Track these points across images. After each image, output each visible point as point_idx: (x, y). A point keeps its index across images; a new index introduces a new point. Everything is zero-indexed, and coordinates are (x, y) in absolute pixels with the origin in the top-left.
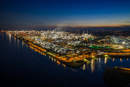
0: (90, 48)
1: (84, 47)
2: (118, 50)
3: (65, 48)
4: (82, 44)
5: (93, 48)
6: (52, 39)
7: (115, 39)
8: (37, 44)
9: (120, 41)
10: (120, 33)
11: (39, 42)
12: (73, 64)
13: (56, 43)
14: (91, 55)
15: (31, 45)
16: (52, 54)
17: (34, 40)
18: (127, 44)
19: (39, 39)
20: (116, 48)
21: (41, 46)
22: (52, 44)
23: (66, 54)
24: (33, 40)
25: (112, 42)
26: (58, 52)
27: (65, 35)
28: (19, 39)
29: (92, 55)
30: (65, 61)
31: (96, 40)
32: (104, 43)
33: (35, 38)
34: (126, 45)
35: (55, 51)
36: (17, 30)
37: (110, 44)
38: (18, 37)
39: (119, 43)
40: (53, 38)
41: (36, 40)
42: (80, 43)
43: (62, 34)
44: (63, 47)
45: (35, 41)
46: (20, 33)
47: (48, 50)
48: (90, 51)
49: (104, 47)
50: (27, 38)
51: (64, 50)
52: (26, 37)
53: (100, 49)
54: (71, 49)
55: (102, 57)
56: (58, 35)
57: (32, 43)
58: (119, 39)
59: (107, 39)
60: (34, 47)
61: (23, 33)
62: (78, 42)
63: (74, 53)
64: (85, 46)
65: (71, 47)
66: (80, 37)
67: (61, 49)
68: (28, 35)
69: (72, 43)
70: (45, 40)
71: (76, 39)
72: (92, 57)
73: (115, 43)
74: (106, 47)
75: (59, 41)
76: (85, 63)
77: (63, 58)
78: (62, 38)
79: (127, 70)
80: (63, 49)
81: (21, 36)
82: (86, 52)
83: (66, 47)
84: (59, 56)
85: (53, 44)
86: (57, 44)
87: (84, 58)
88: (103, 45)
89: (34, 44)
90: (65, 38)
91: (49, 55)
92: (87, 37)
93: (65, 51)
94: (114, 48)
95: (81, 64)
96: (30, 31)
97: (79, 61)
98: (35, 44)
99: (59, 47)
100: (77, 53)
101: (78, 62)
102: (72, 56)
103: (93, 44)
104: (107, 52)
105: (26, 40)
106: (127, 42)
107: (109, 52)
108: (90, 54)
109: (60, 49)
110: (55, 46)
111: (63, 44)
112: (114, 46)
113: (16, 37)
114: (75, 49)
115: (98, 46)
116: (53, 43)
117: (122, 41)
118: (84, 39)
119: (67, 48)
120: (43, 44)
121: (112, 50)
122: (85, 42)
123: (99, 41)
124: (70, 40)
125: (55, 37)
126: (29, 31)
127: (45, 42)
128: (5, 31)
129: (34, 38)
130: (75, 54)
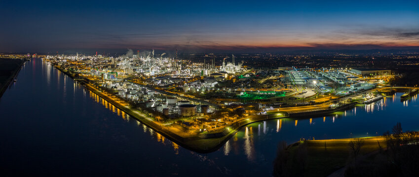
0: (241, 99)
1: (225, 97)
2: (303, 100)
3: (179, 100)
4: (221, 88)
5: (247, 98)
6: (144, 76)
7: (297, 76)
8: (108, 87)
9: (308, 79)
10: (307, 61)
11: (113, 83)
12: (200, 140)
13: (156, 86)
14: (244, 117)
15: (94, 90)
16: (143, 115)
17: (101, 79)
18: (321, 84)
19: (112, 75)
20: (301, 96)
21: (116, 93)
22: (144, 90)
23: (181, 116)
24: (98, 78)
25: (291, 82)
26: (160, 109)
27: (178, 68)
28: (67, 74)
29: (247, 115)
30: (177, 134)
31: (255, 78)
32: (272, 84)
33: (103, 74)
34: (320, 87)
35: (152, 106)
36: (65, 54)
37: (286, 88)
38: (66, 70)
39: (305, 83)
40: (147, 74)
41: (106, 78)
42: (216, 86)
43: (171, 65)
44: (174, 98)
45: (103, 81)
46: (70, 60)
47: (135, 105)
48: (240, 107)
49: (274, 96)
50: (85, 73)
51: (174, 105)
52: (83, 71)
53: (265, 101)
54: (193, 103)
55: (271, 119)
56: (160, 67)
57: (97, 85)
58: (306, 74)
59: (279, 75)
60: (101, 96)
61: (76, 61)
62: (210, 84)
63: (202, 112)
64: (227, 94)
65: (192, 97)
66: (216, 72)
67: (167, 103)
68: (87, 65)
69: (196, 86)
70: (127, 79)
71: (205, 77)
72: (246, 122)
73: (296, 83)
74: (279, 93)
75: (162, 82)
76: (231, 137)
77: (174, 125)
78: (171, 73)
79: (325, 145)
80: (172, 101)
81: (72, 69)
82: (232, 110)
83: (181, 97)
84: (161, 121)
85: (148, 91)
86: (157, 91)
87: (225, 124)
88: (270, 89)
89: (100, 89)
90: (178, 73)
91: (136, 117)
92: (234, 73)
93: (177, 107)
94: (295, 96)
95: (219, 140)
96: (92, 56)
97: (215, 134)
98: (103, 88)
99: (163, 97)
100: (209, 114)
101: (211, 135)
102: (195, 121)
103: (248, 88)
104: (281, 107)
105: (82, 77)
106: (321, 81)
107: (285, 105)
108: (240, 113)
109: (165, 101)
110: (152, 93)
111: (172, 90)
112: (296, 92)
113: (60, 70)
114: (202, 102)
115: (259, 92)
116: (147, 86)
117: (311, 78)
118: (226, 76)
119: (183, 100)
120: (122, 88)
121: (290, 101)
122: (228, 83)
123: (262, 81)
124: (191, 79)
125: (152, 72)
126: (89, 57)
127: (127, 85)
128: (39, 57)
129: (101, 74)
130: (202, 115)
